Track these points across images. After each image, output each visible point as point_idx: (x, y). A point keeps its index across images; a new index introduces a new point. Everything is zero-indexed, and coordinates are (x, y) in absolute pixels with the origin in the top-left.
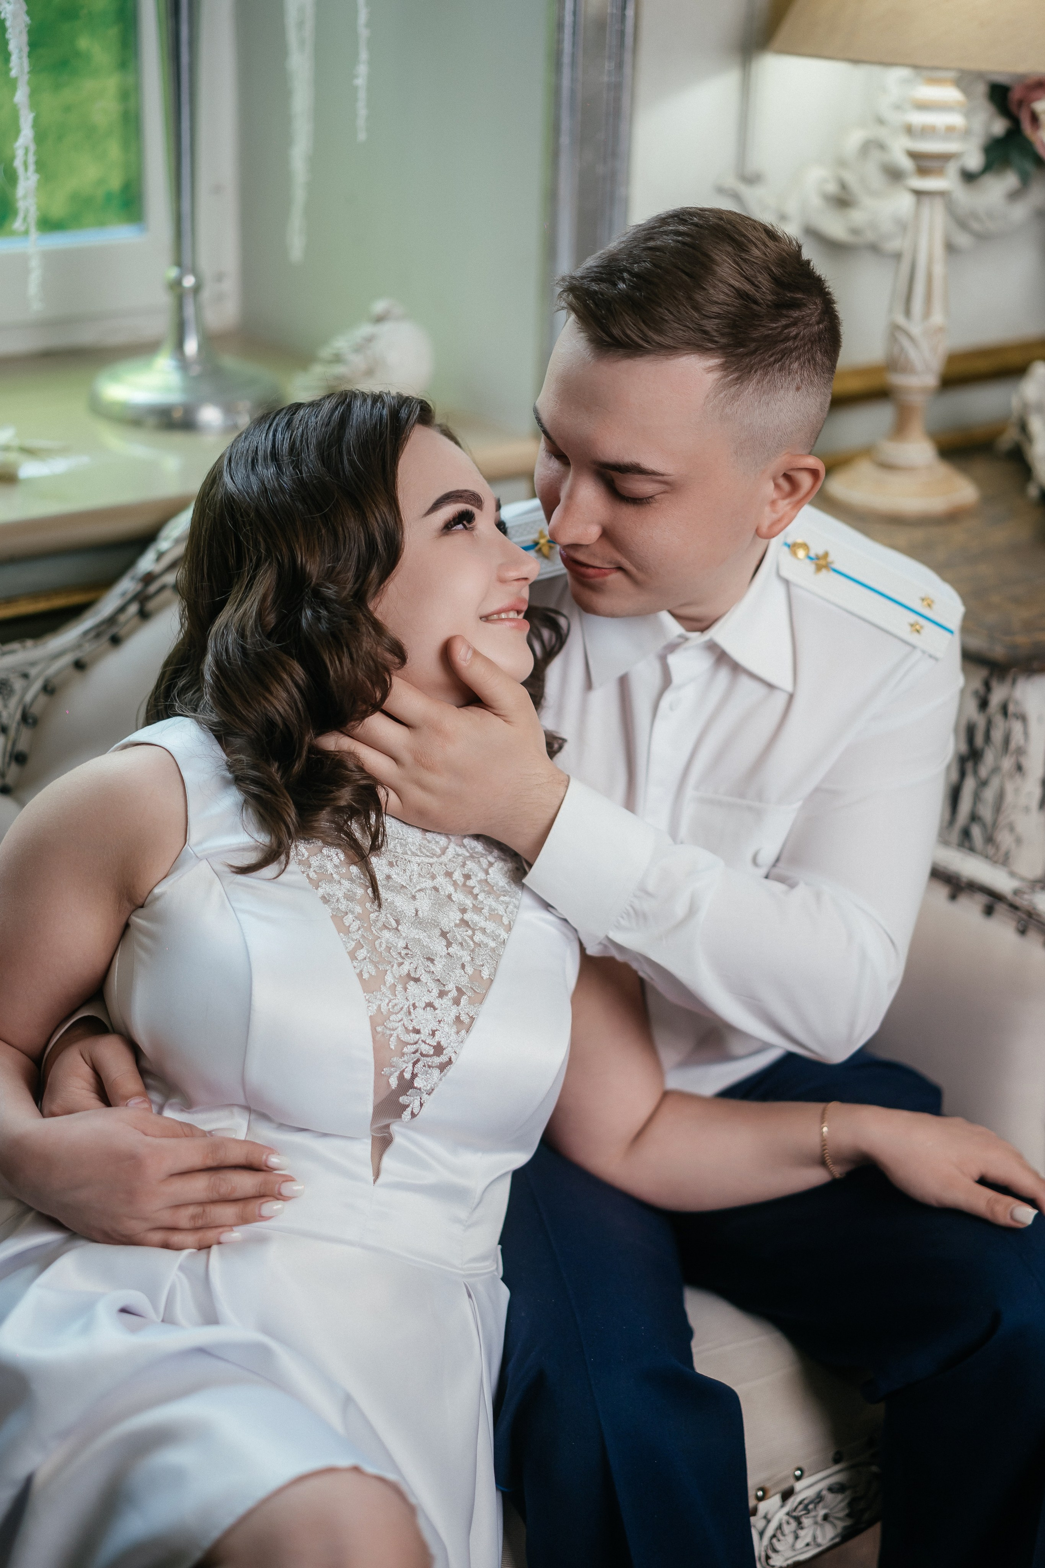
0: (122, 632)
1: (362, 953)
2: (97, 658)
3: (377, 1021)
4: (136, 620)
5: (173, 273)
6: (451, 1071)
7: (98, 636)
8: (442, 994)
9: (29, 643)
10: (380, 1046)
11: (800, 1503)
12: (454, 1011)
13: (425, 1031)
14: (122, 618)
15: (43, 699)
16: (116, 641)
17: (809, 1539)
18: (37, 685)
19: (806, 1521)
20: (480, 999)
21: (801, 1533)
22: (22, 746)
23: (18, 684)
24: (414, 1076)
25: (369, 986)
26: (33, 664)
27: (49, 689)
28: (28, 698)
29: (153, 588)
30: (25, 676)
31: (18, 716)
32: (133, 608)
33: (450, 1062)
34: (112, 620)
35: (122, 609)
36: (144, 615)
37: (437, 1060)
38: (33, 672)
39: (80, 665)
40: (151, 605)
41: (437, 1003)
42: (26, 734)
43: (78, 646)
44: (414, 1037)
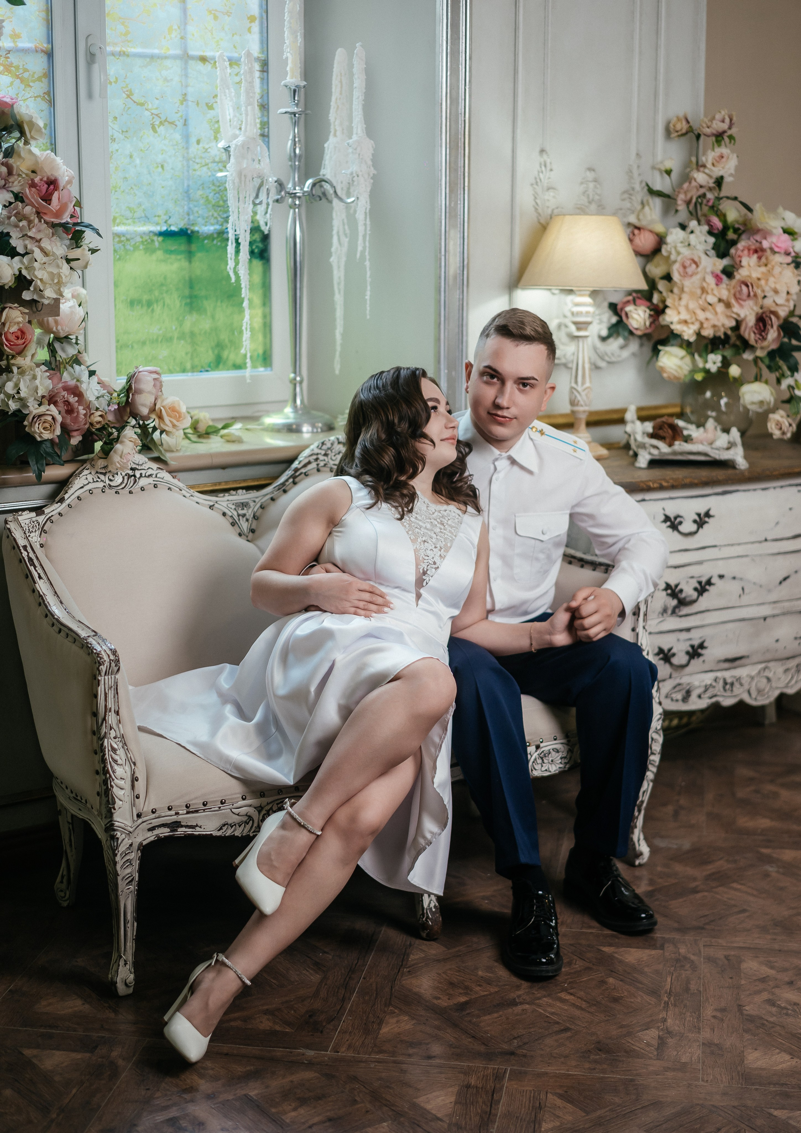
0: (287, 489)
1: (410, 532)
2: (278, 497)
3: (416, 551)
4: (292, 484)
5: (292, 375)
6: (439, 571)
7: (279, 489)
8: (436, 547)
9: (255, 491)
10: (417, 559)
11: (543, 752)
12: (439, 553)
13: (430, 557)
14: (287, 483)
15: (260, 510)
16: (285, 491)
17: (547, 768)
18: (259, 505)
19: (545, 761)
20: (447, 550)
21: (544, 765)
22: (253, 527)
23: (252, 504)
24: (427, 570)
25: (414, 541)
26: (257, 498)
27: (262, 507)
28: (255, 509)
29: (297, 474)
30: (255, 502)
31: (252, 516)
32: (291, 480)
33: (438, 567)
34: (283, 484)
35: (287, 480)
36: (295, 483)
37: (434, 566)
38: (257, 500)
39: (273, 499)
40: (297, 480)
41: (434, 549)
42: (255, 522)
43: (272, 492)
44: (426, 558)
